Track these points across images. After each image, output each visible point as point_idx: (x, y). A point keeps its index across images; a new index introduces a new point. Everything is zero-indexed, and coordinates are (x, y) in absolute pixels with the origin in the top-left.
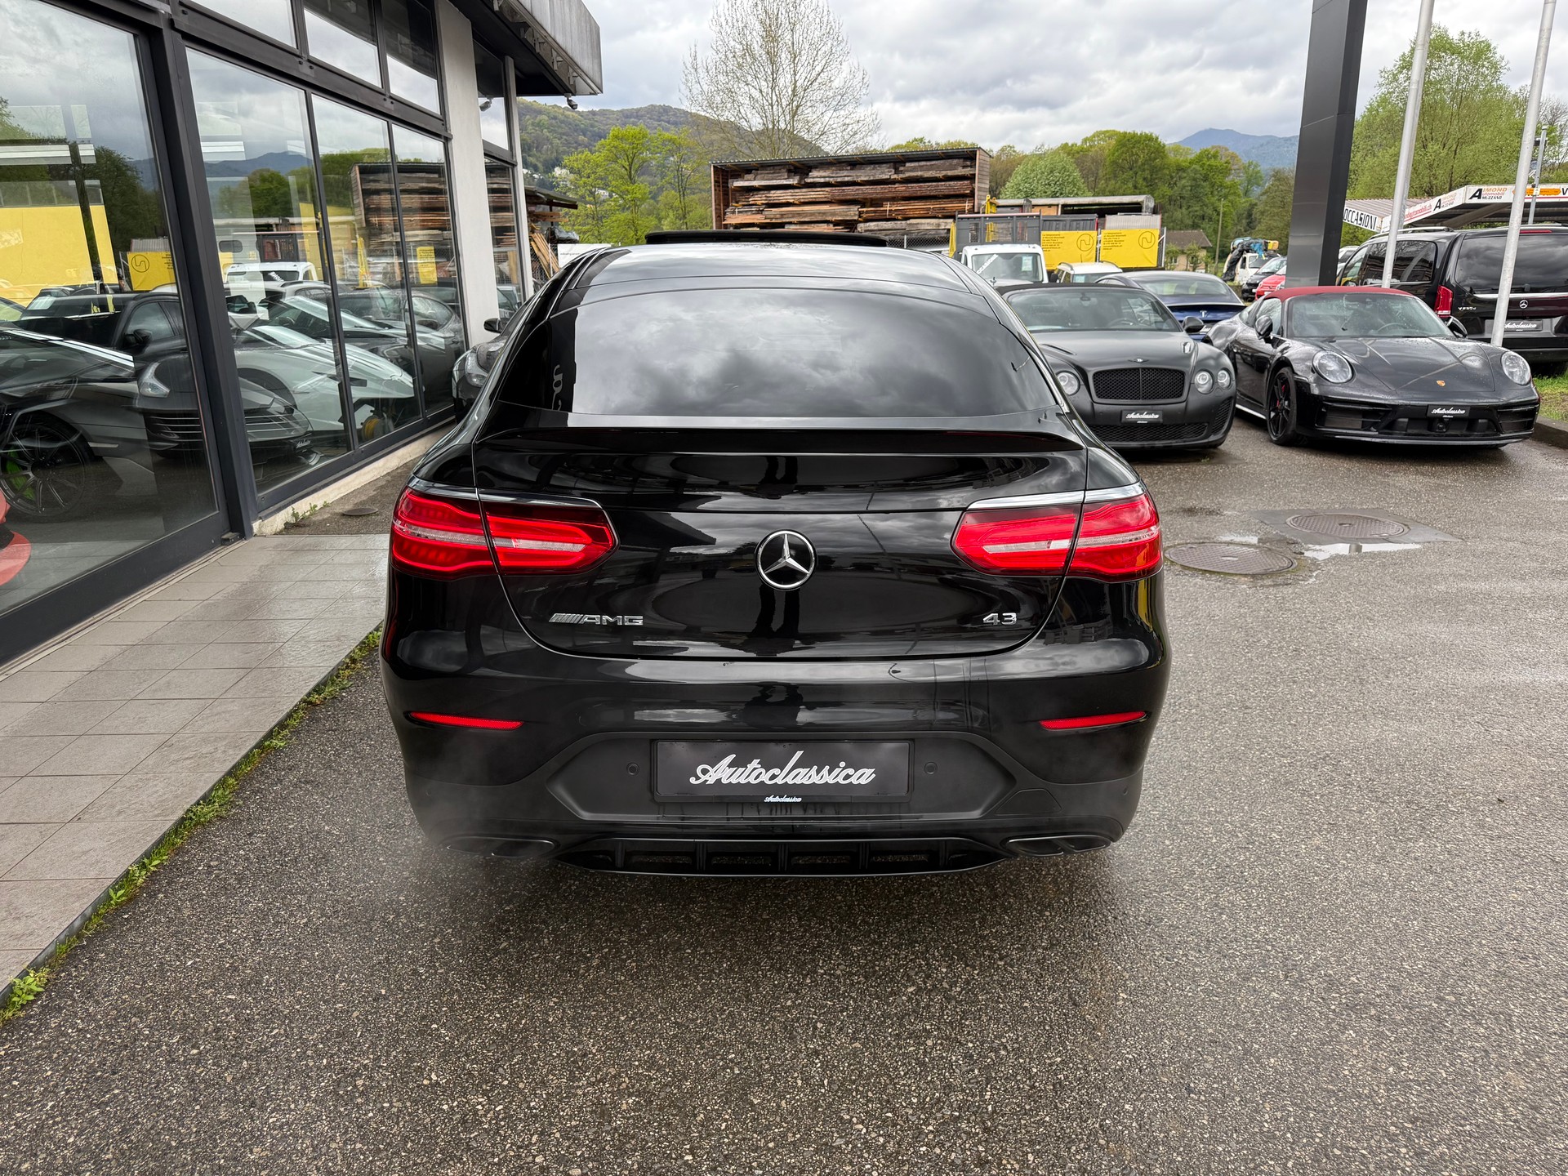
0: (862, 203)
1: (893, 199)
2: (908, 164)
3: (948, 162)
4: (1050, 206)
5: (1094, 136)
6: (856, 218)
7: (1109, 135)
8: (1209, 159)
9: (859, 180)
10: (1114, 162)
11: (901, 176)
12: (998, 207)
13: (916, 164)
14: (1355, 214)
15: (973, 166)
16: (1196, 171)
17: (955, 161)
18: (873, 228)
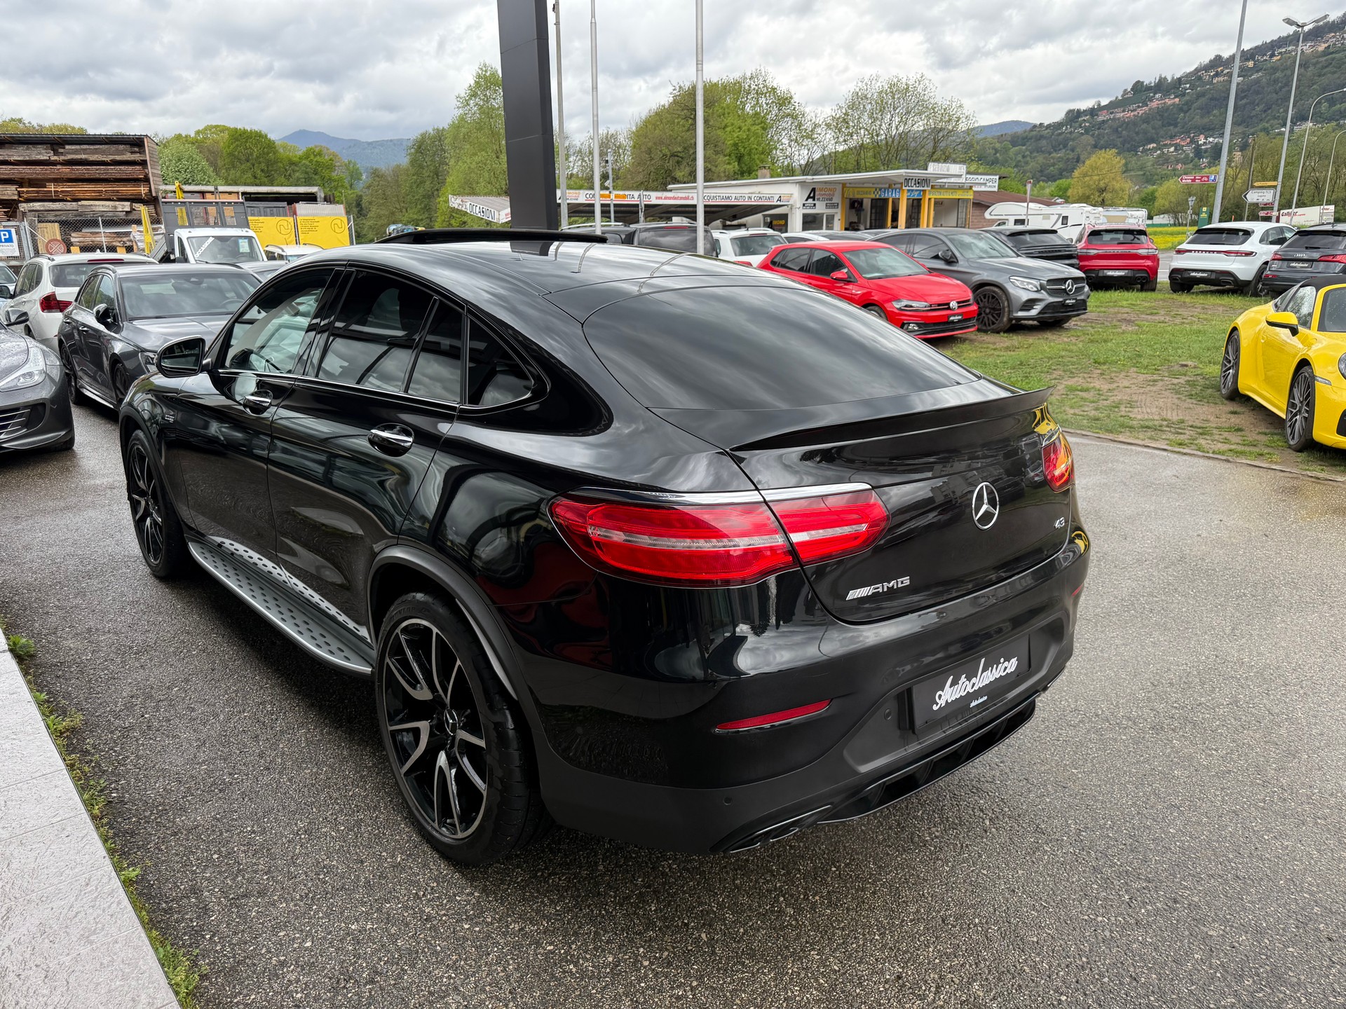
0: (20, 182)
1: (56, 181)
2: (67, 147)
3: (113, 148)
4: (230, 193)
5: (206, 129)
6: (16, 197)
7: (221, 129)
8: (315, 156)
9: (12, 159)
10: (231, 154)
11: (62, 158)
12: (184, 192)
13: (78, 147)
14: (478, 208)
15: (142, 152)
16: (307, 167)
17: (121, 147)
18: (38, 208)
